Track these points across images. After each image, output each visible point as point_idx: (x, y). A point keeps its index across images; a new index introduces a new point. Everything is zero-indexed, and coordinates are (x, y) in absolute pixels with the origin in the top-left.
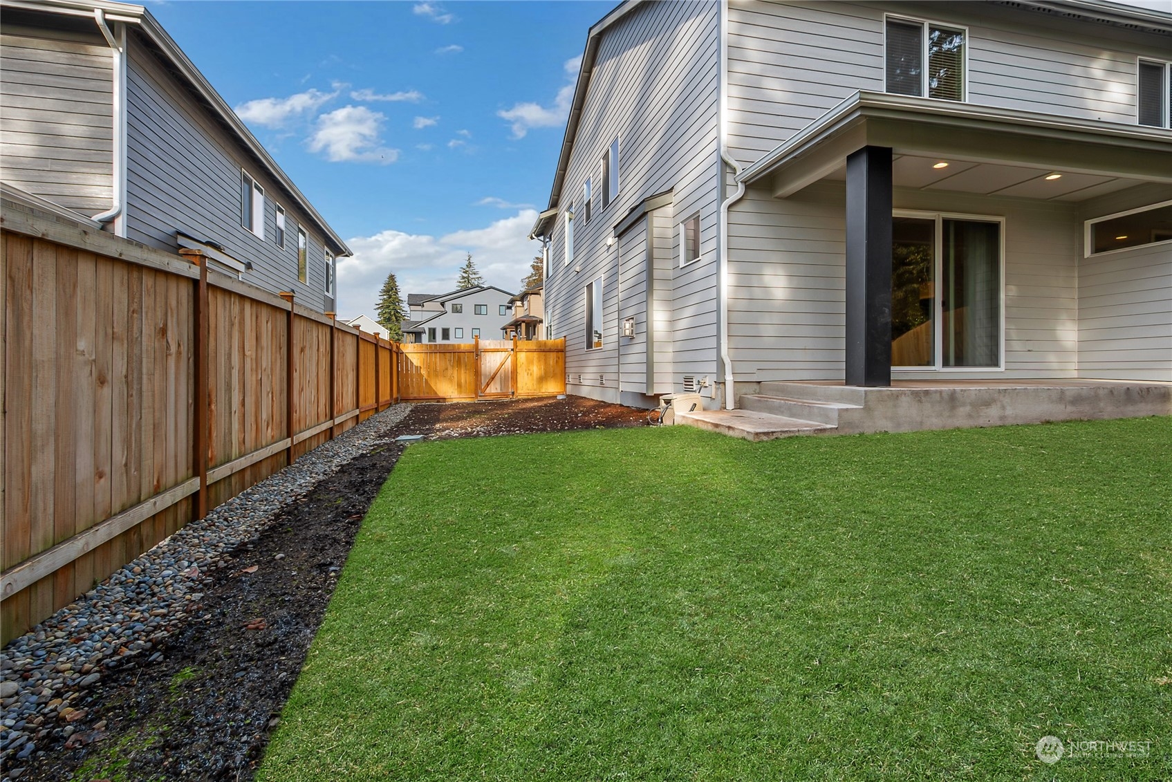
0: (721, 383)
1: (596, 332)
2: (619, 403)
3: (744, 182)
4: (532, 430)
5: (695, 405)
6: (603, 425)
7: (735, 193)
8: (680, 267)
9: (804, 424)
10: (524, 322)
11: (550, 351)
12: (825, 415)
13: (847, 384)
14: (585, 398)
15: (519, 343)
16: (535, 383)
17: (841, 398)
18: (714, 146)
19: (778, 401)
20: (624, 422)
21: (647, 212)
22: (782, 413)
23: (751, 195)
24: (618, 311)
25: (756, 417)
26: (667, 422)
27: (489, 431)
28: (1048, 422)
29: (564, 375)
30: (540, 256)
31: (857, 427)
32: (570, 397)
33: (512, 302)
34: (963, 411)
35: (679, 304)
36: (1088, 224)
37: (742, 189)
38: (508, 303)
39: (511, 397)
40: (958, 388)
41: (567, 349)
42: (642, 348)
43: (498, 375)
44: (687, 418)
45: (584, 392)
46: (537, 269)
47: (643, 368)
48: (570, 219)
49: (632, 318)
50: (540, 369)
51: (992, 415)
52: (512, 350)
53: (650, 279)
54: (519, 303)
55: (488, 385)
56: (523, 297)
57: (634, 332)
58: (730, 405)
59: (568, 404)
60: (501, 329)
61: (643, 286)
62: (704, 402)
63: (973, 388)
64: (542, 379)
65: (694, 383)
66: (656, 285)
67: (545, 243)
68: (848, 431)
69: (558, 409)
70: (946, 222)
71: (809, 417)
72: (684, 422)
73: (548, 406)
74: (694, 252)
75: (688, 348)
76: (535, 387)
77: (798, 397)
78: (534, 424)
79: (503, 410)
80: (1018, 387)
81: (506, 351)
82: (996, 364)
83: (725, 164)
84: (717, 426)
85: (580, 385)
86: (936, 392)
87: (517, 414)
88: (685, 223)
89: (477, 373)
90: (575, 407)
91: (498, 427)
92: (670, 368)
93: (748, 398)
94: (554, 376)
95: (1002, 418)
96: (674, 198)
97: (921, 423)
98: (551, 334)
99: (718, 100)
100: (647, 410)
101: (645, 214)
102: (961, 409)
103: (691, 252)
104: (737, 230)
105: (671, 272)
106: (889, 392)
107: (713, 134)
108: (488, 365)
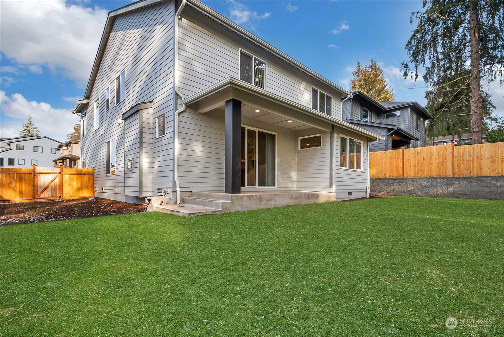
0: (175, 192)
1: (113, 166)
2: (125, 201)
3: (185, 104)
4: (71, 217)
5: (163, 202)
6: (115, 213)
7: (182, 108)
8: (156, 138)
9: (209, 209)
10: (68, 158)
11: (84, 174)
12: (217, 205)
13: (225, 192)
14: (106, 199)
15: (64, 170)
16: (75, 191)
17: (223, 198)
18: (172, 85)
19: (199, 200)
20: (127, 211)
21: (139, 110)
22: (200, 205)
23: (188, 110)
24: (124, 156)
25: (189, 207)
26: (149, 210)
27: (42, 219)
28: (288, 206)
29: (93, 187)
30: (79, 123)
31: (229, 210)
32: (97, 199)
33: (60, 146)
34: (264, 202)
35: (155, 155)
36: (300, 138)
37: (184, 107)
38: (58, 147)
39: (58, 199)
40: (262, 194)
41: (95, 174)
42: (137, 175)
43: (50, 186)
44: (158, 208)
45: (105, 196)
46: (77, 130)
47: (137, 185)
48: (97, 107)
49: (132, 160)
50: (78, 184)
51: (272, 204)
52: (60, 173)
53: (141, 142)
54: (65, 148)
55: (42, 192)
56: (68, 145)
57: (133, 167)
58: (179, 201)
59: (95, 202)
60: (53, 161)
61: (138, 145)
62: (167, 200)
63: (267, 194)
64: (79, 189)
65: (162, 192)
66: (144, 145)
67: (82, 117)
68: (226, 211)
69: (88, 205)
70: (259, 132)
71: (211, 206)
72: (157, 210)
73: (83, 204)
74: (163, 132)
75: (159, 176)
76: (75, 194)
77: (207, 198)
78: (73, 214)
79: (53, 206)
80: (280, 194)
81: (55, 173)
82: (274, 185)
83: (177, 94)
84: (172, 211)
85: (103, 192)
86: (255, 195)
87: (62, 209)
88: (158, 118)
89: (35, 186)
90: (99, 204)
91: (49, 216)
92: (150, 185)
93: (186, 199)
94: (87, 187)
95: (275, 205)
96: (154, 105)
97: (251, 207)
98: (85, 166)
99: (173, 65)
100: (139, 204)
101: (138, 111)
102: (263, 202)
103: (161, 132)
104: (182, 125)
105: (152, 140)
106: (240, 196)
107: (171, 80)
108: (42, 181)
